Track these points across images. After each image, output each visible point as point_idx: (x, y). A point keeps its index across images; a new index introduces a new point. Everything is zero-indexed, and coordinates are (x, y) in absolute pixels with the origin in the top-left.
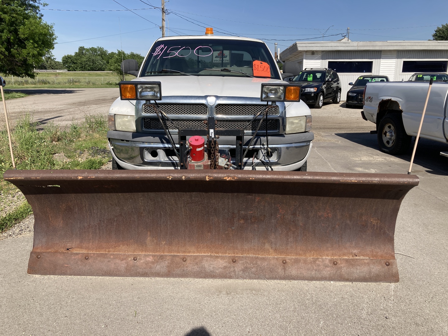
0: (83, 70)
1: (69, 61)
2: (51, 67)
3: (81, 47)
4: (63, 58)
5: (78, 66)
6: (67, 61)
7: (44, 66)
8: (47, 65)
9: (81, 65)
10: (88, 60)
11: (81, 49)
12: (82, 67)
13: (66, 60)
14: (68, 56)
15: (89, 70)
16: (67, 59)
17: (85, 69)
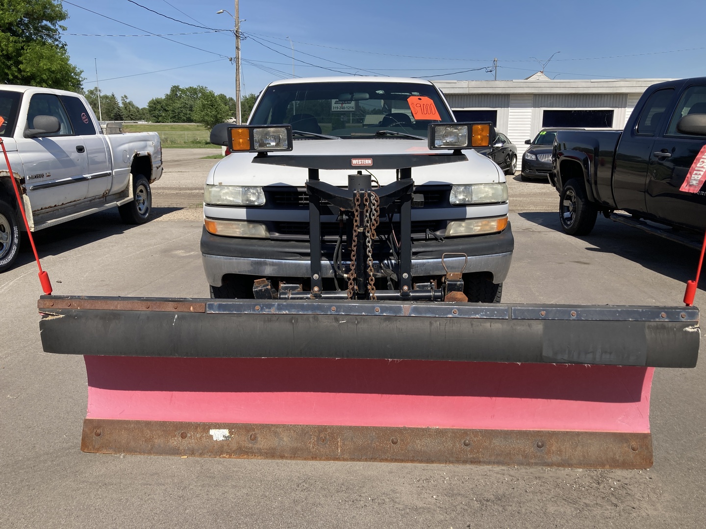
0: (177, 121)
1: (159, 107)
2: (130, 117)
3: (175, 86)
4: (150, 103)
5: (169, 115)
6: (156, 108)
7: (120, 115)
8: (124, 113)
9: (173, 114)
10: (184, 105)
11: (175, 89)
12: (174, 117)
13: (154, 106)
14: (156, 100)
15: (184, 121)
16: (155, 104)
17: (178, 119)
